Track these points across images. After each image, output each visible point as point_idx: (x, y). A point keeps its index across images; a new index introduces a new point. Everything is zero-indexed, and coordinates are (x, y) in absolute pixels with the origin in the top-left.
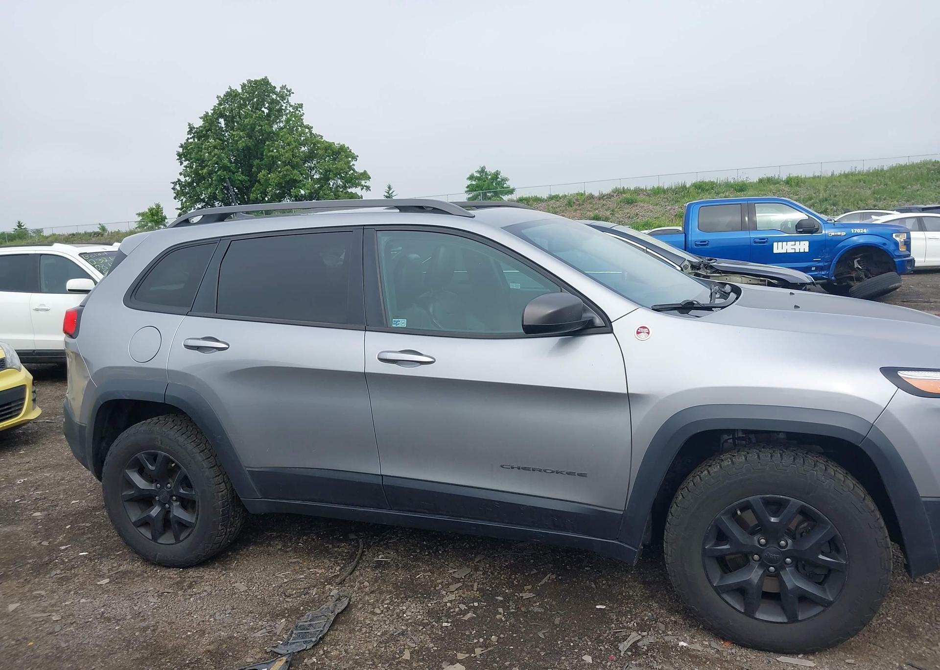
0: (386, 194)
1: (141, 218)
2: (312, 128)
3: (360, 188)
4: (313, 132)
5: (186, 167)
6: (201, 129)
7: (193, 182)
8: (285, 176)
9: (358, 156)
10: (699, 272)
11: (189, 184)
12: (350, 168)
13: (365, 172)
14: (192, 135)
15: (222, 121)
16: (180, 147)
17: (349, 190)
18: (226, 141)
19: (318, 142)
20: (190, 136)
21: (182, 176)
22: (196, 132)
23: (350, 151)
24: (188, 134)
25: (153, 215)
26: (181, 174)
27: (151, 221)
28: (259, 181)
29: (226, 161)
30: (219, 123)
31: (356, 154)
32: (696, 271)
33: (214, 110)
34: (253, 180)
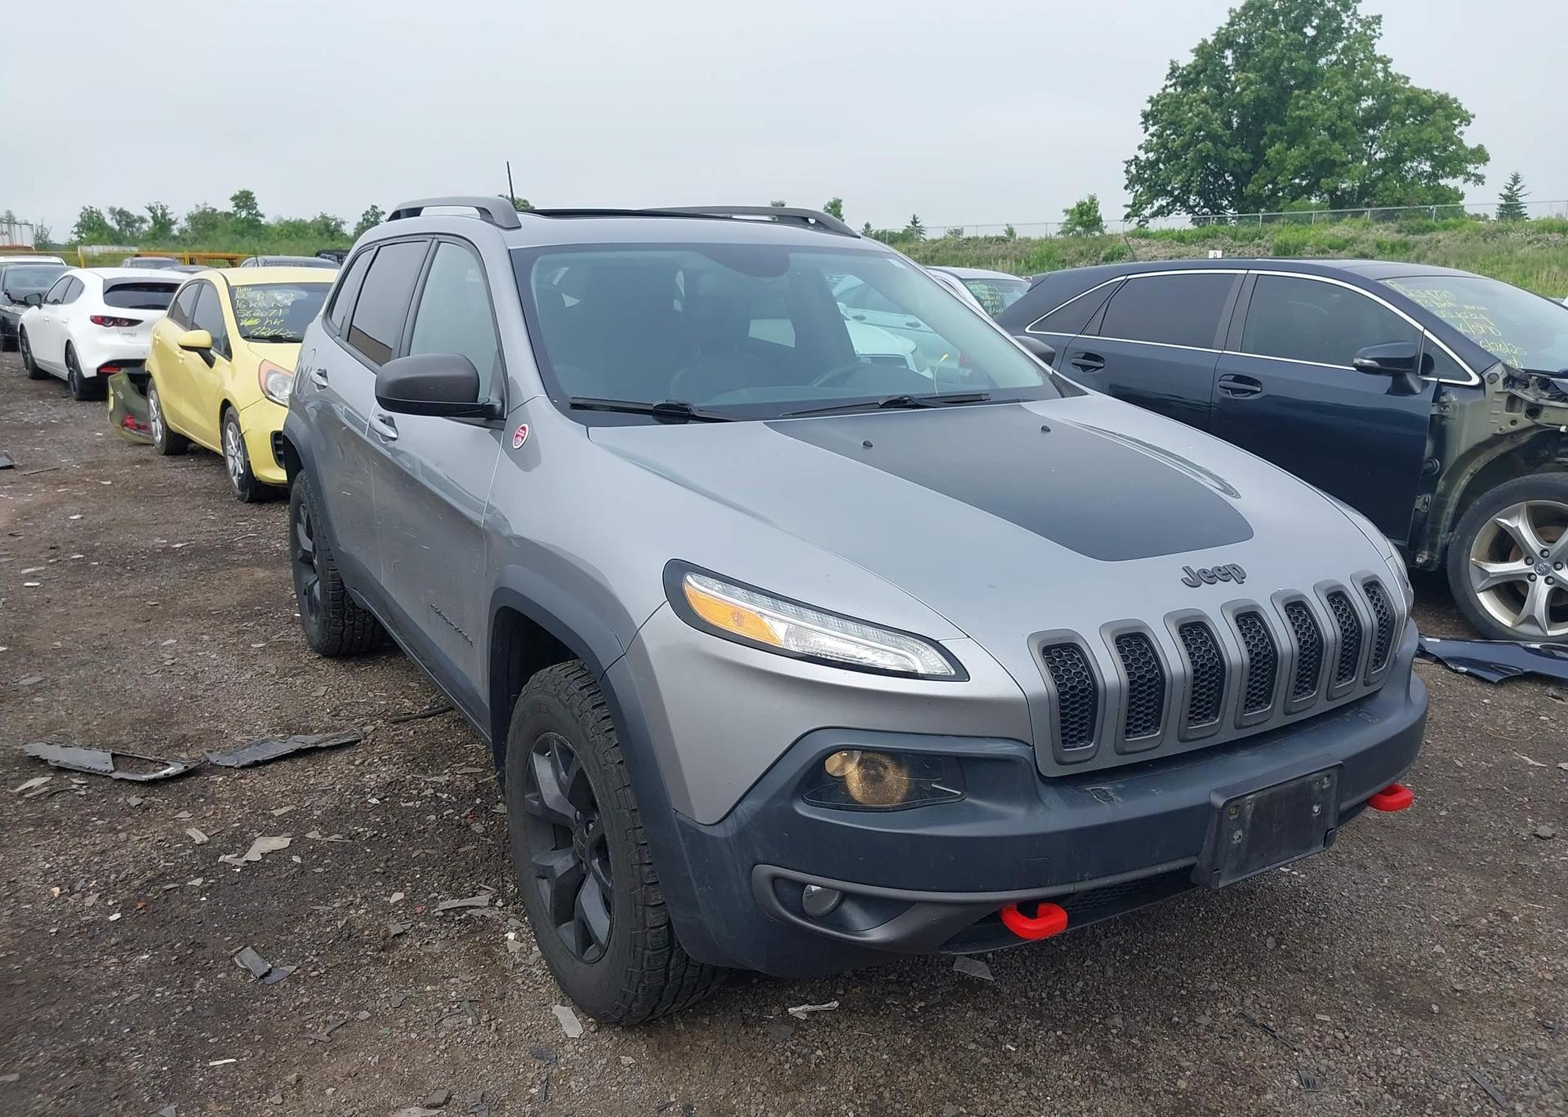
0: (1505, 192)
1: (1068, 217)
2: (1390, 61)
3: (1461, 178)
4: (1389, 70)
5: (1152, 135)
6: (1189, 69)
7: (1158, 161)
8: (1318, 152)
9: (1473, 116)
11: (1152, 165)
12: (1450, 140)
13: (1480, 148)
14: (1174, 80)
15: (1229, 53)
16: (1149, 102)
17: (1442, 182)
18: (1227, 90)
19: (1397, 90)
20: (1169, 83)
21: (1142, 152)
22: (1181, 75)
23: (1459, 107)
24: (1167, 78)
25: (1082, 215)
26: (1140, 148)
27: (1080, 224)
28: (1267, 165)
29: (1216, 125)
30: (1223, 57)
31: (1471, 112)
33: (1218, 34)
34: (1259, 159)
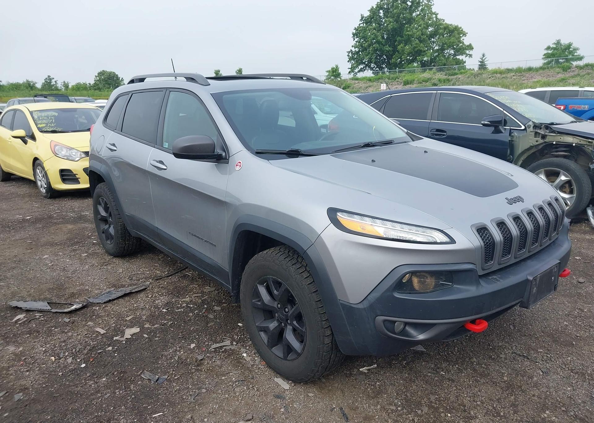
0: (480, 60)
1: (328, 73)
2: (438, 14)
3: (465, 56)
4: (438, 17)
5: (356, 42)
6: (368, 17)
7: (359, 51)
8: (415, 47)
9: (467, 33)
10: (539, 131)
11: (357, 53)
12: (460, 42)
13: (470, 44)
14: (363, 21)
15: (381, 11)
16: (354, 29)
17: (458, 57)
18: (382, 25)
19: (441, 24)
20: (361, 22)
21: (353, 48)
22: (365, 20)
23: (462, 30)
24: (360, 21)
25: (333, 72)
26: (352, 46)
27: (333, 76)
28: (398, 52)
29: (380, 38)
30: (379, 13)
31: (466, 32)
32: (536, 131)
33: (377, 5)
34: (395, 50)
